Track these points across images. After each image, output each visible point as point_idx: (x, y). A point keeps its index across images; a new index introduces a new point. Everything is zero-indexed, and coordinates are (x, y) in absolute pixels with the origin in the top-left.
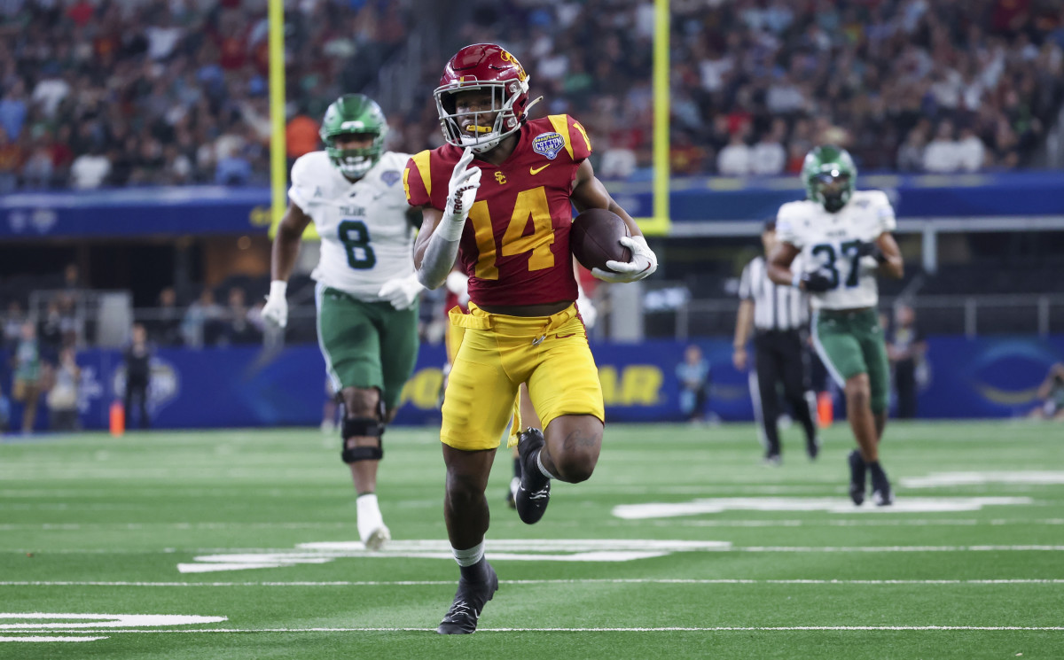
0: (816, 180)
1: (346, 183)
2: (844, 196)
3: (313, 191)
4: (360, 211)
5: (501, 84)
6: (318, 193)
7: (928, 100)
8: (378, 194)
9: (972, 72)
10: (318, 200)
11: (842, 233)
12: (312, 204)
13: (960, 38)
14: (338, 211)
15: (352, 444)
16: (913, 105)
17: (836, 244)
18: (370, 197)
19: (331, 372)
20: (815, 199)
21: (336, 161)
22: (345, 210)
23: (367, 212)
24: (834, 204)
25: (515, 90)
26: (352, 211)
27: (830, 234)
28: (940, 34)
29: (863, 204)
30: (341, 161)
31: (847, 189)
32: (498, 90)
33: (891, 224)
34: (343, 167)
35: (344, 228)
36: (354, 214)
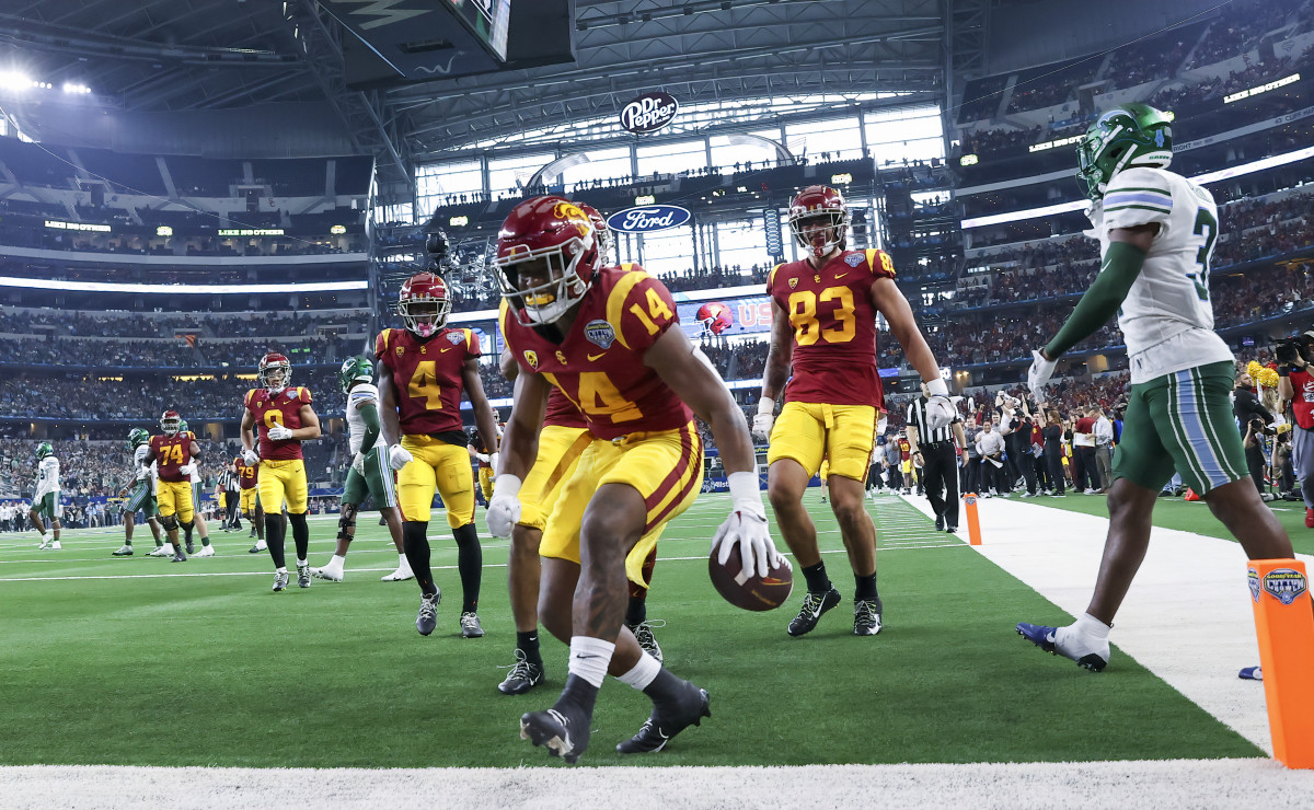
5: (557, 249)
25: (576, 251)
32: (554, 258)
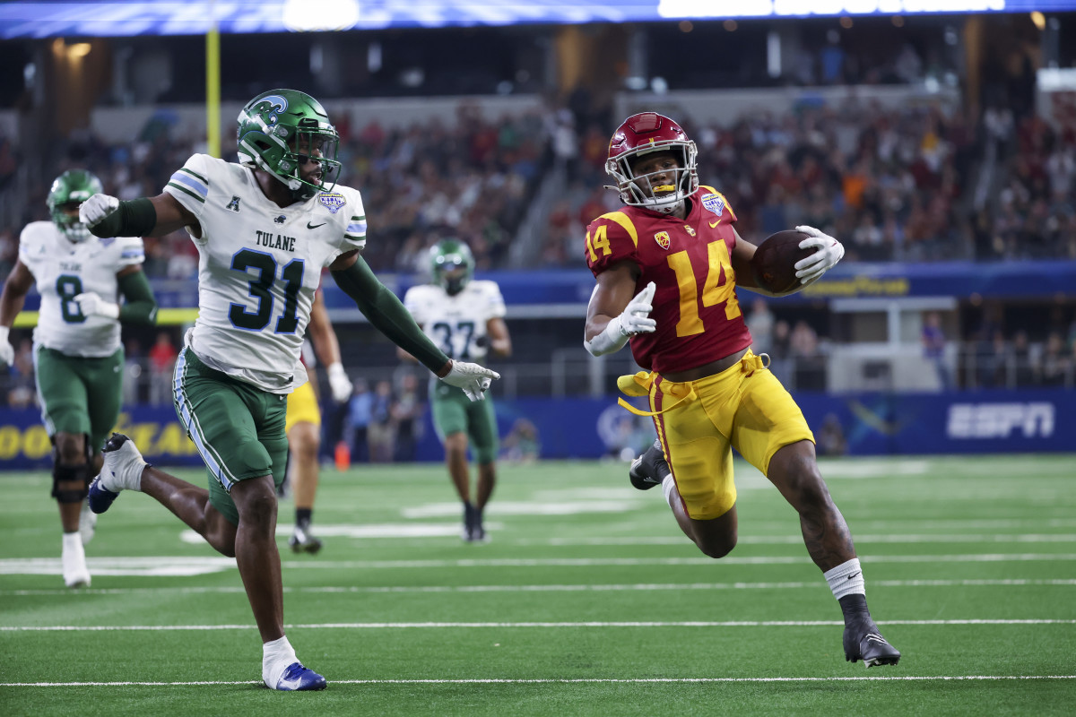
0: (439, 268)
1: (68, 243)
2: (462, 282)
3: (39, 248)
4: (77, 267)
6: (43, 250)
7: (419, 217)
8: (94, 252)
9: (453, 196)
10: (42, 256)
11: (458, 314)
12: (36, 261)
13: (443, 169)
14: (58, 266)
15: (62, 486)
16: (407, 221)
17: (453, 322)
18: (87, 255)
19: (46, 417)
20: (437, 284)
21: (62, 227)
22: (65, 266)
23: (84, 268)
24: (454, 289)
26: (70, 267)
27: (449, 314)
28: (427, 168)
29: (477, 292)
30: (67, 226)
31: (464, 276)
33: (500, 310)
34: (70, 231)
35: (61, 282)
36: (72, 269)
